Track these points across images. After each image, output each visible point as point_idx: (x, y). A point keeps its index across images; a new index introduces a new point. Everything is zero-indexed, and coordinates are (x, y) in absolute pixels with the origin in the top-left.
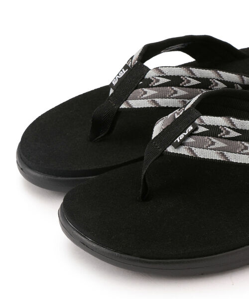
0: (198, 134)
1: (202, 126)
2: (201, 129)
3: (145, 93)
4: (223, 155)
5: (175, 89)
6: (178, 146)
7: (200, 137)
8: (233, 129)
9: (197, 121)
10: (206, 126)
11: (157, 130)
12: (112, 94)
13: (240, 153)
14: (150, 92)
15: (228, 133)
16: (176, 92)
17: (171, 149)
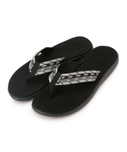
0: (63, 79)
1: (63, 77)
2: (63, 78)
3: (41, 70)
4: (71, 83)
5: (49, 67)
6: (58, 83)
7: (63, 80)
8: (71, 76)
9: (61, 76)
10: (64, 77)
11: (50, 80)
12: (31, 72)
13: (74, 81)
14: (42, 70)
15: (70, 77)
16: (49, 68)
17: (56, 84)
